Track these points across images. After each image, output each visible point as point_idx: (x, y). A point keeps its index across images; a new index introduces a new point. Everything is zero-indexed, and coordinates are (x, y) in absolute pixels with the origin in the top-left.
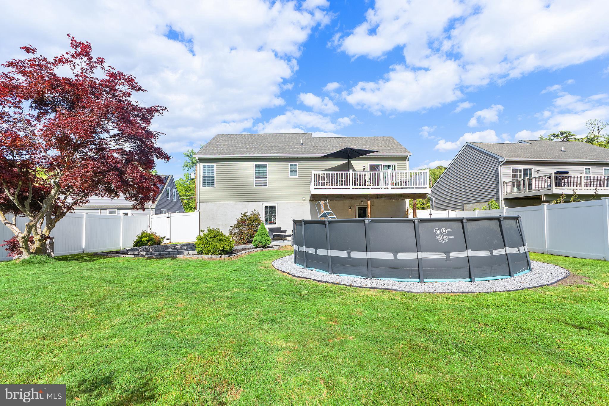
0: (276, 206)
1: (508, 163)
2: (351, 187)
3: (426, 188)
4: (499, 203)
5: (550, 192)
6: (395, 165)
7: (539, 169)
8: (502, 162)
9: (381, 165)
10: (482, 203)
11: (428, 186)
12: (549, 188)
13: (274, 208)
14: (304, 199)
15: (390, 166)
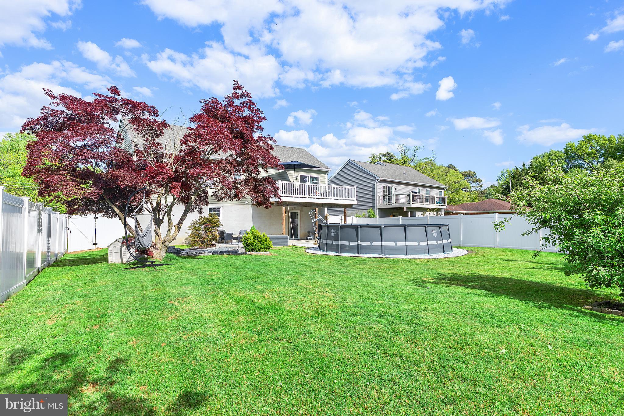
0: (221, 209)
1: (382, 181)
2: (307, 196)
3: (354, 200)
4: (374, 211)
5: (409, 206)
6: (318, 177)
7: (397, 187)
8: (378, 180)
9: (309, 177)
10: (363, 211)
11: (355, 199)
12: (409, 203)
13: (218, 210)
14: (247, 202)
15: (315, 177)
